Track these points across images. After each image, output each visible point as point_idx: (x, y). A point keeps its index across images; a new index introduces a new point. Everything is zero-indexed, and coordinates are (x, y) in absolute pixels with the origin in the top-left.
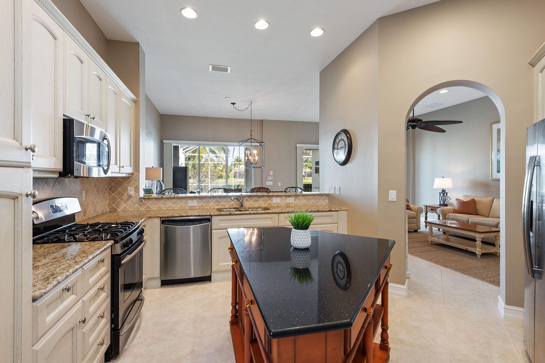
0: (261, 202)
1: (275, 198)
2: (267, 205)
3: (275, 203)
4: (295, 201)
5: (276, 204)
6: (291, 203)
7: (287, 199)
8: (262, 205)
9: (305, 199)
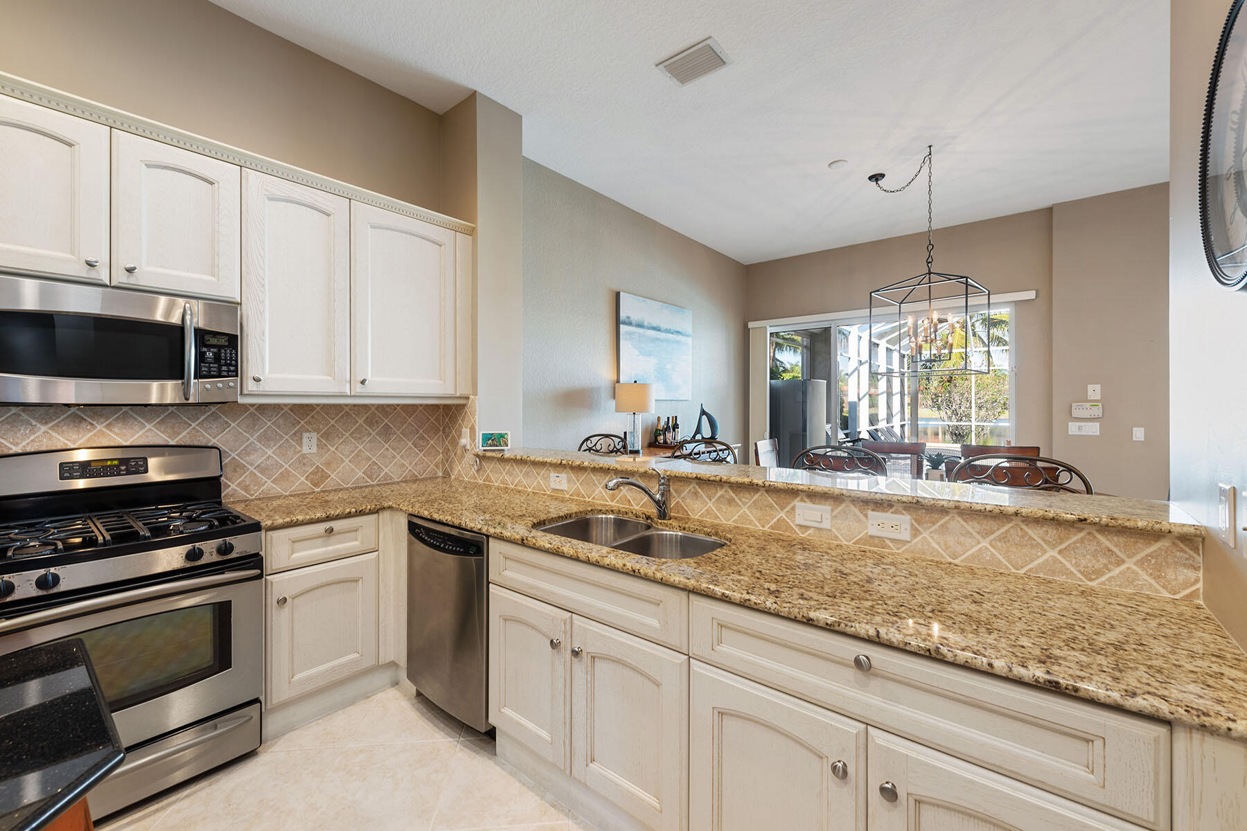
0: (745, 509)
1: (802, 504)
2: (772, 527)
3: (807, 528)
4: (915, 533)
5: (811, 531)
6: (892, 540)
7: (866, 516)
8: (751, 522)
9: (985, 534)
